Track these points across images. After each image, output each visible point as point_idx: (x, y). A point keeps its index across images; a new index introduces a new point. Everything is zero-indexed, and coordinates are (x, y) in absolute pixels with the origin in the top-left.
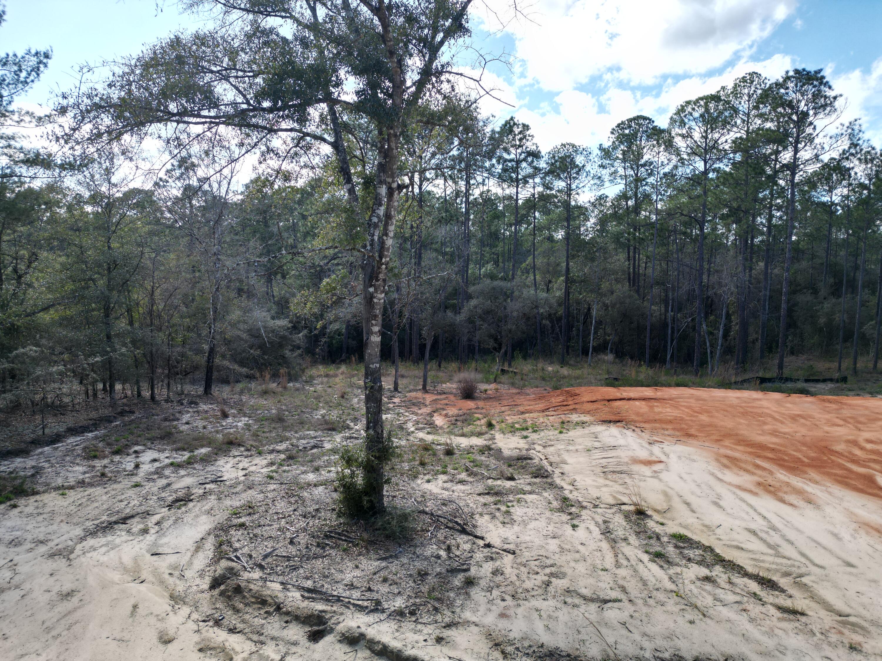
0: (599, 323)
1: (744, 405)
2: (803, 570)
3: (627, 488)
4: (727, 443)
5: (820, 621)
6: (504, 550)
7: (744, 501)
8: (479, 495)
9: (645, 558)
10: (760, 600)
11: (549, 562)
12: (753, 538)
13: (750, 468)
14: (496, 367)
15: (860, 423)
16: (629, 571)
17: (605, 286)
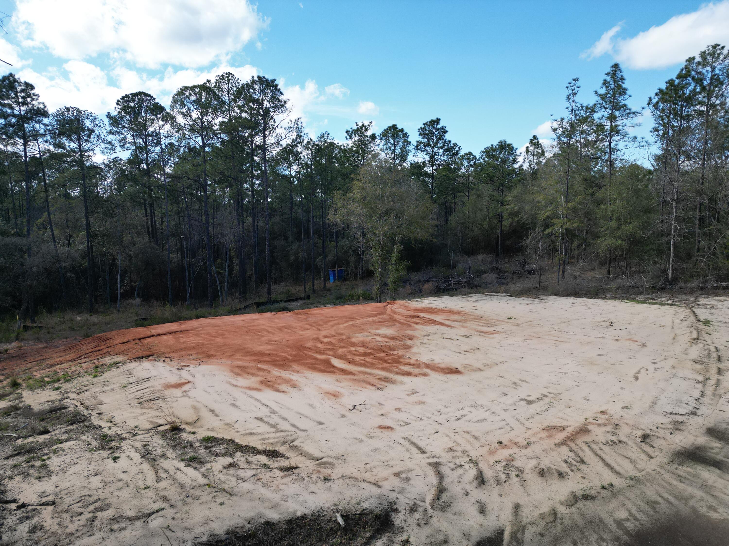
0: (125, 272)
1: (247, 325)
2: (294, 437)
3: (162, 412)
4: (238, 356)
5: (307, 468)
6: (43, 504)
7: (253, 398)
8: (7, 458)
9: (182, 465)
10: (269, 468)
11: (92, 499)
12: (261, 424)
13: (255, 372)
14: (17, 325)
15: (319, 325)
16: (168, 481)
17: (127, 238)
